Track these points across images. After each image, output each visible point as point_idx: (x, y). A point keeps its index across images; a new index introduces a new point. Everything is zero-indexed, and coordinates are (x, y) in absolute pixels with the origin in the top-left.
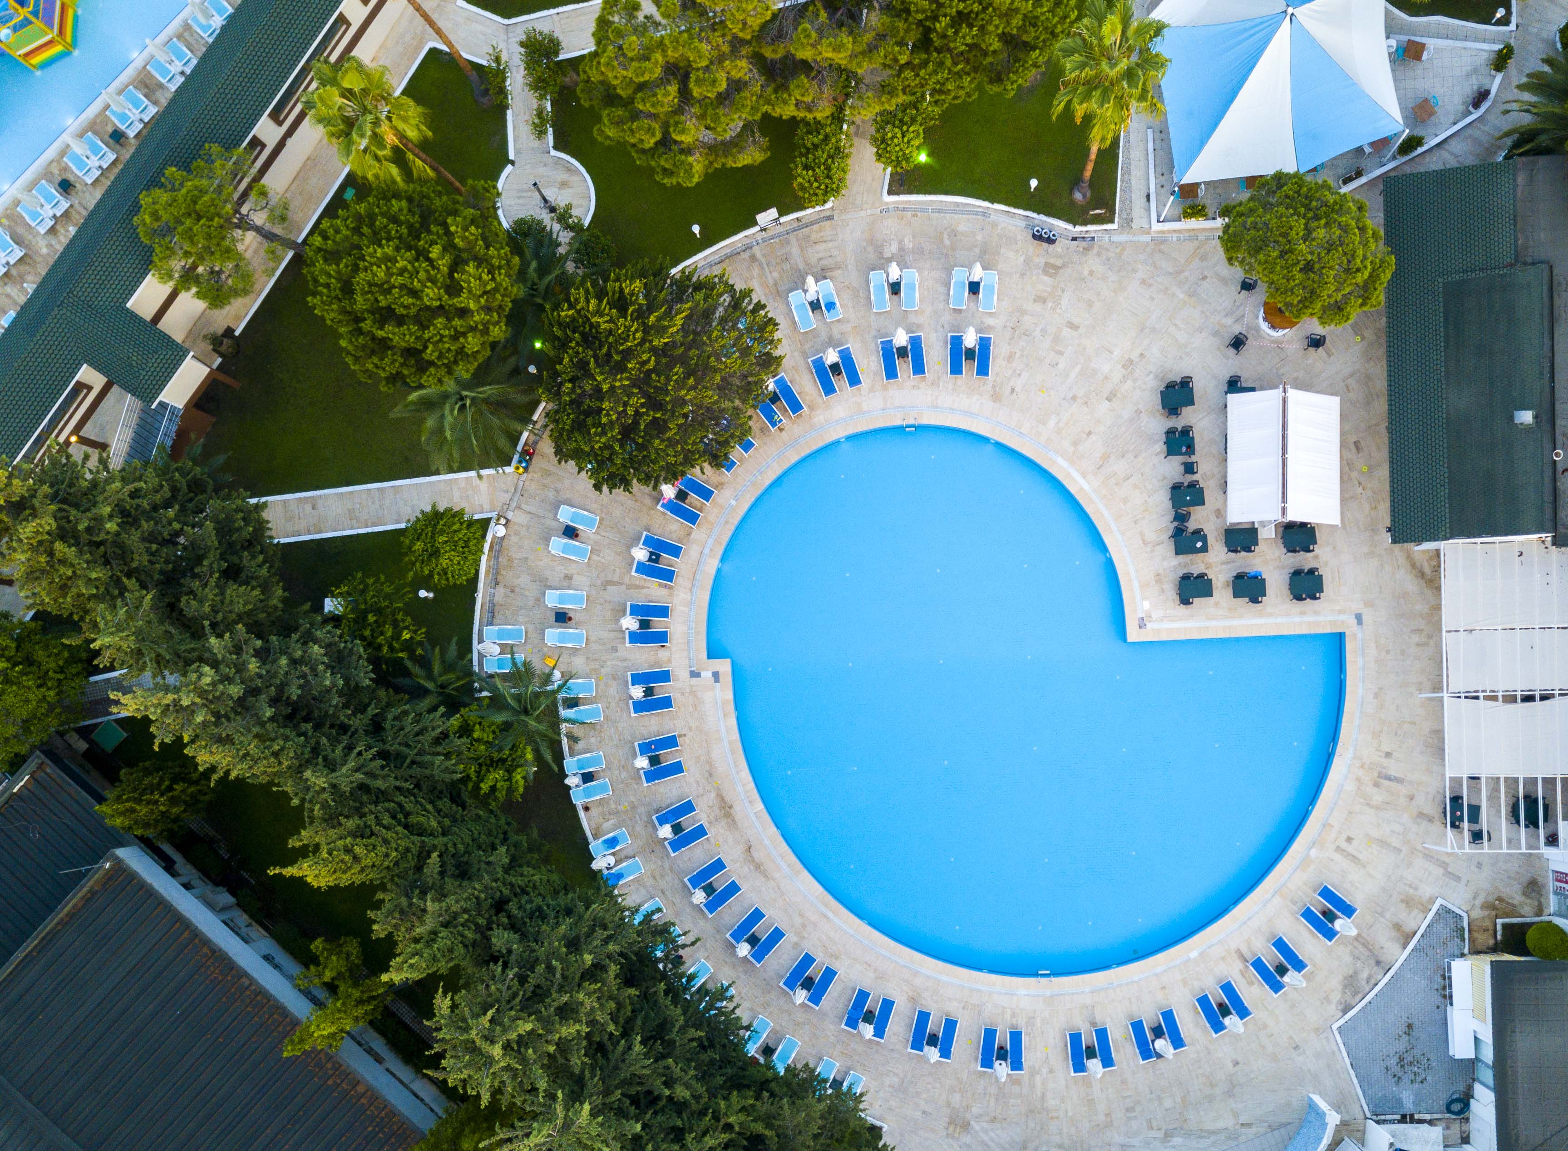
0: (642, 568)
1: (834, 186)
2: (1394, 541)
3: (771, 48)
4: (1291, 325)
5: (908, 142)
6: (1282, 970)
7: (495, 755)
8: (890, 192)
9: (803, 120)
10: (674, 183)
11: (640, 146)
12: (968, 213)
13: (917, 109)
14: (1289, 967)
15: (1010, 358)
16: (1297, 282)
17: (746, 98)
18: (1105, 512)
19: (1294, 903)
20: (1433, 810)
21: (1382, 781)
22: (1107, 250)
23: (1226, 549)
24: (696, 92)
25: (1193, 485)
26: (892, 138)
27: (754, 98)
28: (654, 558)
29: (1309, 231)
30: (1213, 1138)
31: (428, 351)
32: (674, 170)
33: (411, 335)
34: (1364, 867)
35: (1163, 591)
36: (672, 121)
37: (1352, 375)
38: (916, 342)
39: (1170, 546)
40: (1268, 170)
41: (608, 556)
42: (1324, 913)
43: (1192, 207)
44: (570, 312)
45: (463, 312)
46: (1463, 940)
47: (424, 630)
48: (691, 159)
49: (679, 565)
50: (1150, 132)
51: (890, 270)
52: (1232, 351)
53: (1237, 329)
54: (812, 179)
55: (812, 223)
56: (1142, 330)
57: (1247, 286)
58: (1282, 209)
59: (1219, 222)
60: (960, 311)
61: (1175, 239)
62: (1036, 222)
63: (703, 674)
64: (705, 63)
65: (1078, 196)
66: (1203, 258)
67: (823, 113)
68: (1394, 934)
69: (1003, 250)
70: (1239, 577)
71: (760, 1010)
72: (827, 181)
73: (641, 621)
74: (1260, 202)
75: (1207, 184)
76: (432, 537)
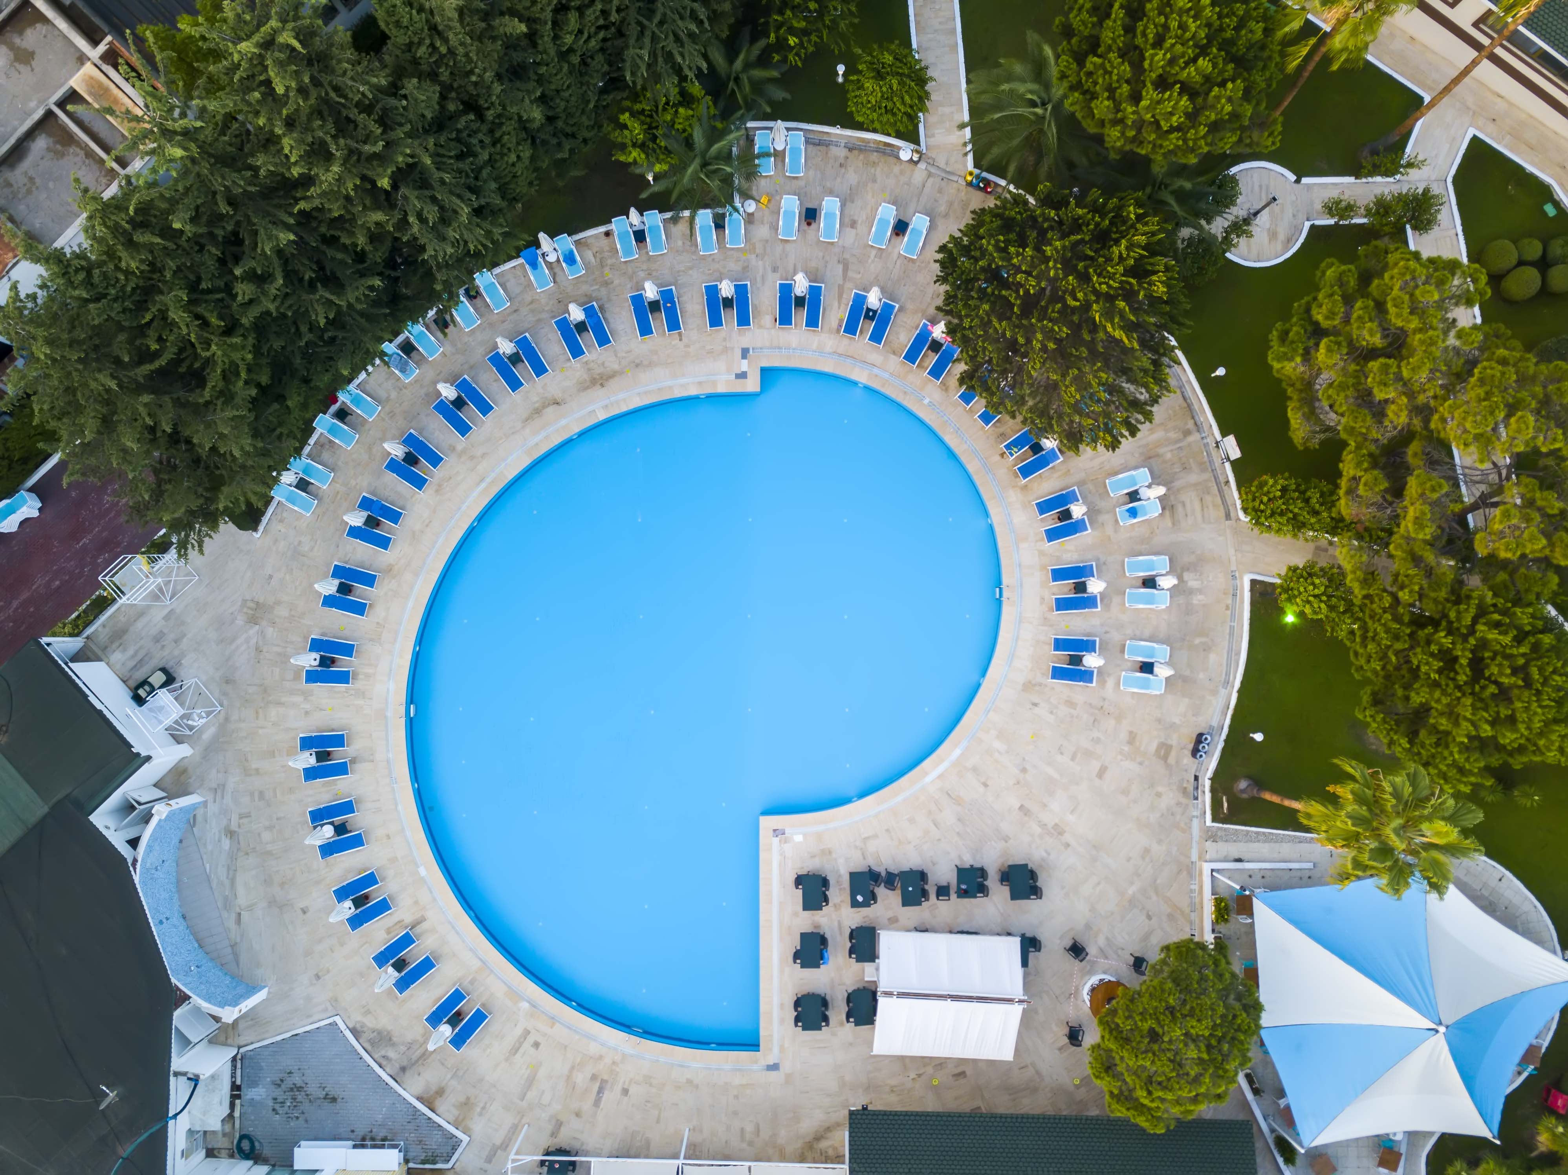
0: (860, 300)
1: (1263, 519)
2: (852, 1113)
3: (1419, 450)
4: (1095, 1009)
5: (1308, 602)
6: (399, 966)
7: (659, 132)
8: (1253, 582)
9: (1337, 486)
10: (1272, 344)
11: (1314, 306)
12: (1229, 665)
13: (1344, 613)
14: (403, 974)
15: (1070, 704)
16: (1140, 1024)
17: (1364, 421)
18: (900, 798)
19: (472, 982)
20: (564, 1139)
21: (598, 1084)
22: (1183, 814)
23: (853, 927)
24: (1374, 365)
25: (925, 894)
26: (1313, 584)
27: (1364, 431)
28: (870, 315)
29: (1195, 1040)
30: (227, 883)
31: (1096, 59)
32: (1287, 343)
33: (1113, 39)
34: (507, 1060)
35: (813, 857)
36: (1341, 338)
37: (1038, 1073)
38: (1091, 602)
39: (859, 866)
40: (1264, 995)
41: (874, 267)
42: (458, 1014)
43: (1226, 908)
44: (1132, 216)
45: (1136, 98)
46: (423, 1162)
47: (799, 64)
48: (1298, 359)
49: (862, 342)
50: (1310, 865)
51: (1169, 577)
52: (1068, 943)
53: (1092, 950)
54: (1271, 496)
55: (1223, 497)
56: (1094, 847)
57: (1138, 963)
58: (1221, 1010)
59: (1209, 938)
60: (1122, 651)
61: (1193, 887)
62: (1216, 738)
63: (745, 362)
64: (1405, 374)
65: (1243, 784)
66: (1171, 917)
67: (1345, 507)
68: (434, 1088)
69: (1186, 700)
70: (823, 940)
71: (387, 408)
72: (1269, 512)
73: (803, 298)
74: (1231, 984)
75: (1253, 924)
76: (898, 73)
